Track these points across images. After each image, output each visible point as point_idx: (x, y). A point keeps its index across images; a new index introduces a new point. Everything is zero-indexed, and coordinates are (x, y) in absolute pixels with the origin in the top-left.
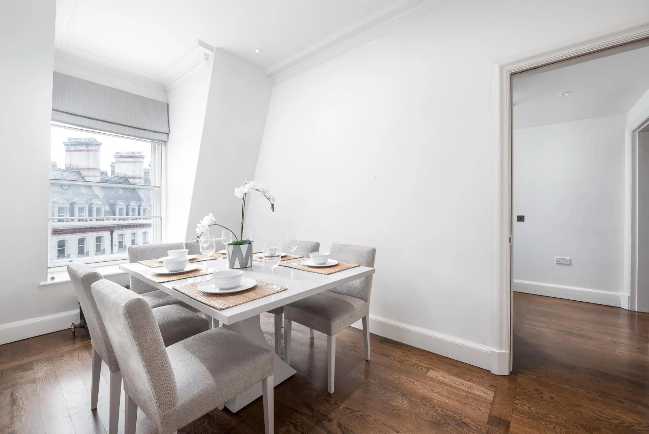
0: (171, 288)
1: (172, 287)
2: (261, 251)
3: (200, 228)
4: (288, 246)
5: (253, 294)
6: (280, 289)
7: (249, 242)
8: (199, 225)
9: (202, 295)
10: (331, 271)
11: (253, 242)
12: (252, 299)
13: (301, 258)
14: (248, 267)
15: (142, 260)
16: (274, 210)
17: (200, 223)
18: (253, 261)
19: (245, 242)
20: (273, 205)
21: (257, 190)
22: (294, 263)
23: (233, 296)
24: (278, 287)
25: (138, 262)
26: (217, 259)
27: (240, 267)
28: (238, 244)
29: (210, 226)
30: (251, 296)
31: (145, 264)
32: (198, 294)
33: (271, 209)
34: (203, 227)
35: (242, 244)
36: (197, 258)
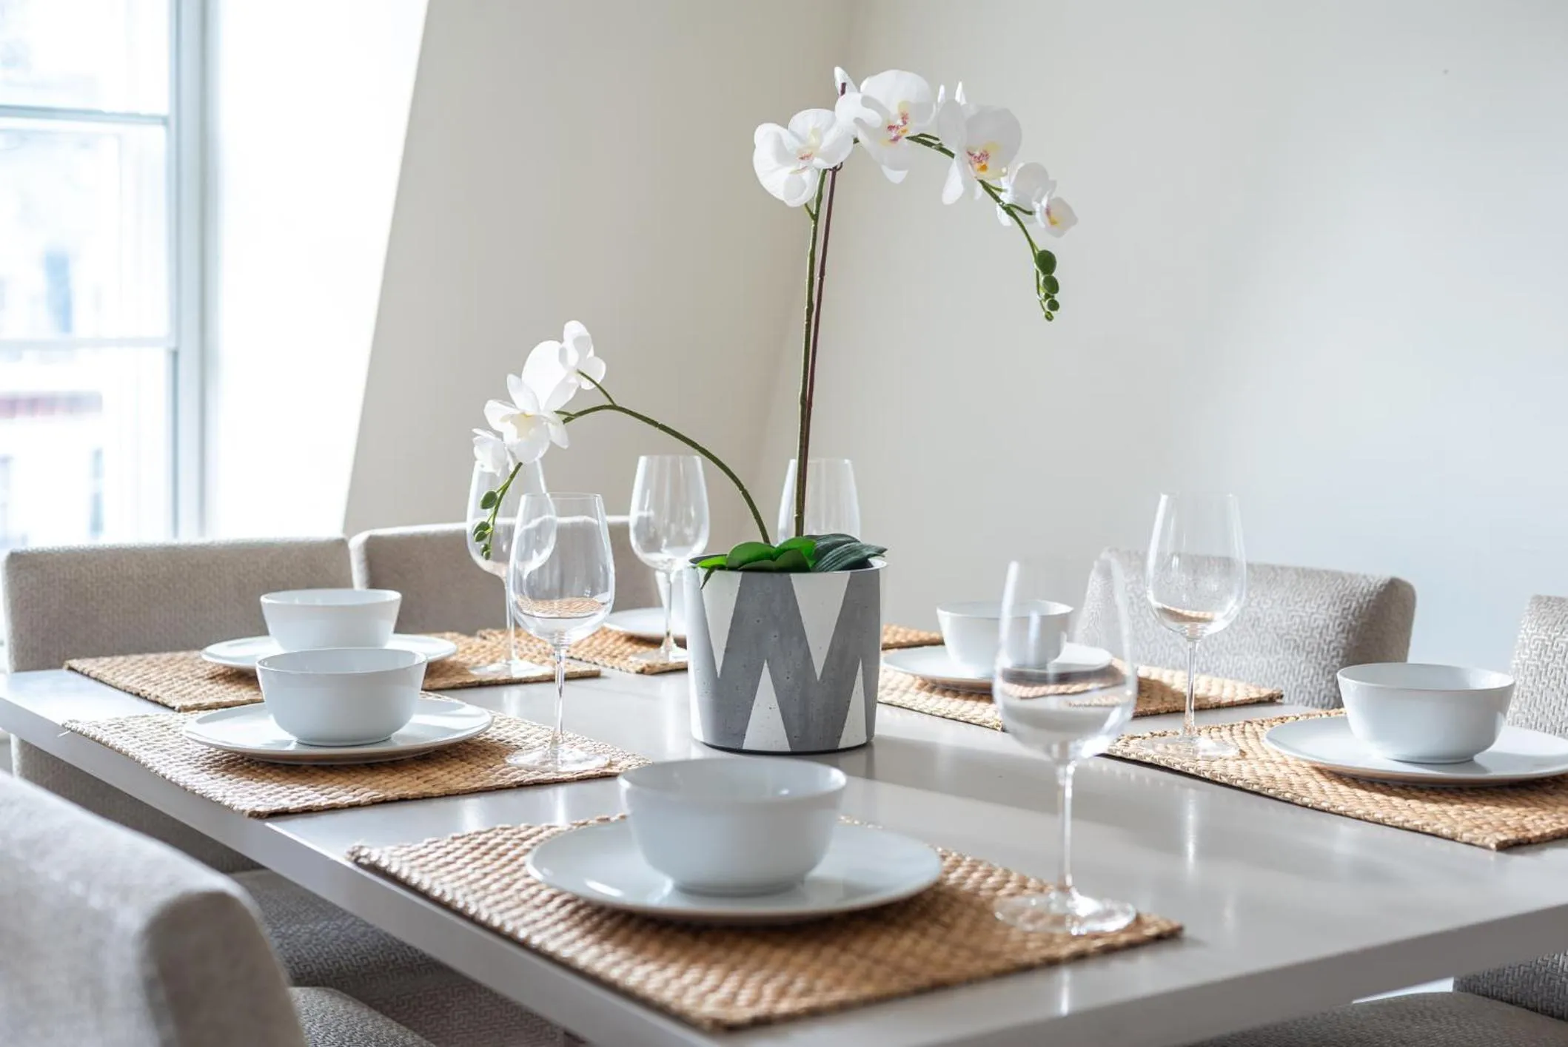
0: (338, 853)
1: (349, 847)
2: (935, 635)
3: (499, 435)
4: (1158, 600)
5: (925, 944)
6: (1127, 929)
7: (852, 551)
8: (494, 411)
9: (563, 920)
10: (1527, 822)
11: (880, 552)
12: (923, 980)
13: (1259, 702)
14: (842, 745)
15: (96, 654)
16: (1054, 306)
17: (506, 399)
18: (879, 708)
19: (820, 554)
20: (1046, 262)
21: (922, 139)
22: (1205, 744)
23: (778, 945)
24: (1109, 914)
25: (75, 663)
26: (595, 676)
27: (788, 749)
28: (780, 562)
29: (569, 418)
30: (910, 953)
31: (123, 681)
32: (536, 914)
33: (1035, 300)
34: (525, 421)
35: (801, 568)
36: (460, 659)
